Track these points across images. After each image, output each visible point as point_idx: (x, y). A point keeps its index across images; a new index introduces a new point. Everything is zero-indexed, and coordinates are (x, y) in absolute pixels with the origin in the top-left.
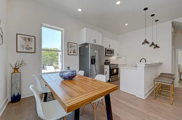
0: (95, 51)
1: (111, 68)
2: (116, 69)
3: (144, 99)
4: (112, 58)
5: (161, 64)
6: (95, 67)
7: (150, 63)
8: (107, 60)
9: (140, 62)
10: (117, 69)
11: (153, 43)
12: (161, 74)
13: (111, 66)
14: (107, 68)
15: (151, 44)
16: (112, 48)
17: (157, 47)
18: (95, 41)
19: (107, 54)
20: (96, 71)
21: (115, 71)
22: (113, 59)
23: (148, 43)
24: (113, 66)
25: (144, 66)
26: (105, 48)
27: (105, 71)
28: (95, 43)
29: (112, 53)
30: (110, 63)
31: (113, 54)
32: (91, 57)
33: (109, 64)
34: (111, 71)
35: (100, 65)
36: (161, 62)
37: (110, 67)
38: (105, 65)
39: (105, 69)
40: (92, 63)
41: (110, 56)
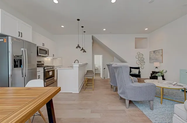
0: (22, 49)
1: (46, 70)
2: (51, 71)
3: (78, 93)
4: (46, 59)
5: (87, 64)
6: (21, 71)
7: (82, 64)
8: (40, 62)
9: (75, 63)
10: (53, 71)
11: (83, 48)
12: (87, 71)
13: (45, 68)
14: (40, 71)
15: (81, 49)
16: (46, 47)
17: (85, 51)
18: (20, 34)
19: (39, 54)
20: (23, 76)
21: (51, 73)
22: (47, 61)
23: (80, 47)
24: (48, 68)
25: (78, 66)
26: (37, 47)
27: (38, 75)
28: (20, 38)
29: (46, 53)
30: (43, 64)
31: (48, 54)
32: (14, 57)
33: (43, 66)
34: (46, 73)
35: (31, 68)
36: (87, 63)
37: (44, 70)
38: (38, 68)
39: (37, 73)
40: (15, 66)
41: (43, 57)
